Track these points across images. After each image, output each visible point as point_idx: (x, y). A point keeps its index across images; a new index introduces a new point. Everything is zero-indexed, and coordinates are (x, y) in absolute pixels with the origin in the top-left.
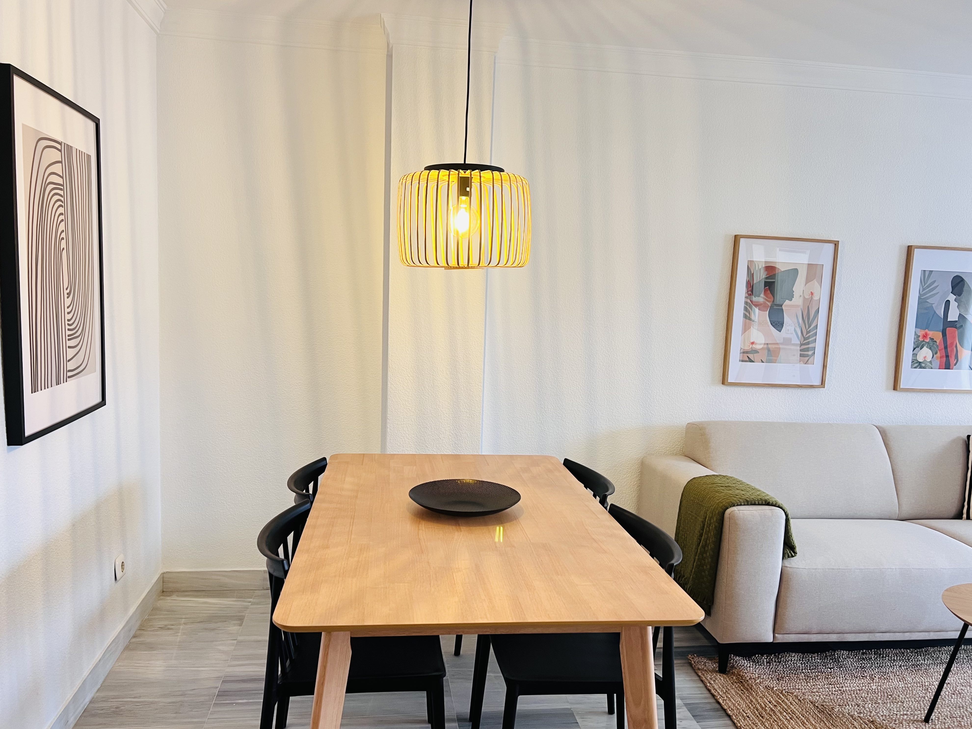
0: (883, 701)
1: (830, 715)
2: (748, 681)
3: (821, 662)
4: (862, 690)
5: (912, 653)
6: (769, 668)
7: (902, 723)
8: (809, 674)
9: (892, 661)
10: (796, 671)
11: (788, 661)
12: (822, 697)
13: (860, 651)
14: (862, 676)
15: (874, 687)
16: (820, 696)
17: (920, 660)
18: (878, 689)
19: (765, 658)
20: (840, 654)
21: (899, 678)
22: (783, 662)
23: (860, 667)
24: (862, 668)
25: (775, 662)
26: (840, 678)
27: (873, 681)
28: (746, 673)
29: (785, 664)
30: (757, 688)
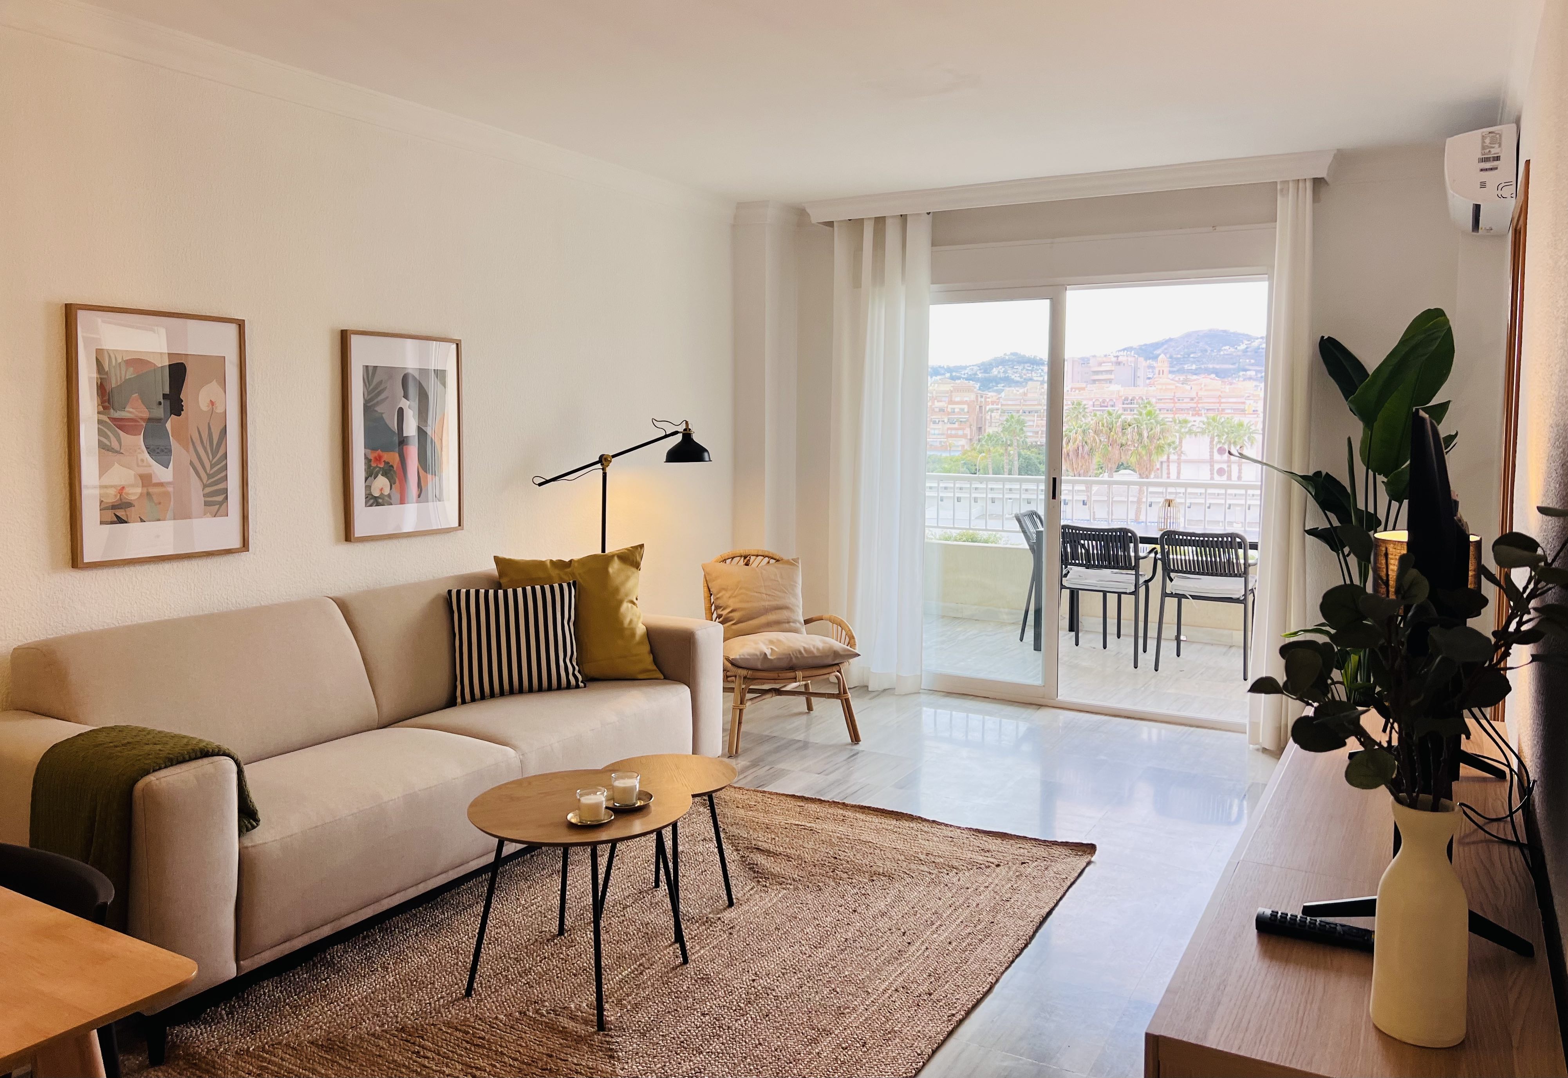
0: (407, 993)
1: (342, 1048)
2: (205, 1057)
3: (310, 976)
4: (376, 990)
5: (425, 910)
6: (232, 1022)
7: (440, 1012)
8: (298, 1002)
9: (405, 932)
10: (276, 1007)
11: (260, 998)
12: (324, 1027)
13: (359, 937)
14: (371, 971)
15: (391, 980)
16: (321, 1027)
17: (438, 916)
18: (397, 980)
19: (222, 1009)
20: (333, 952)
21: (419, 952)
22: (253, 1002)
23: (366, 958)
24: (369, 959)
25: (240, 1007)
26: (342, 987)
27: (387, 971)
28: (198, 1046)
29: (256, 1004)
30: (224, 1062)
